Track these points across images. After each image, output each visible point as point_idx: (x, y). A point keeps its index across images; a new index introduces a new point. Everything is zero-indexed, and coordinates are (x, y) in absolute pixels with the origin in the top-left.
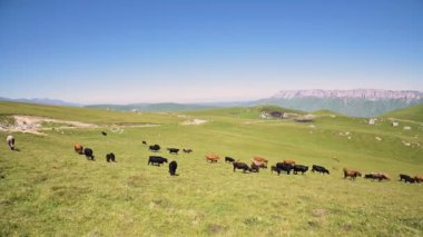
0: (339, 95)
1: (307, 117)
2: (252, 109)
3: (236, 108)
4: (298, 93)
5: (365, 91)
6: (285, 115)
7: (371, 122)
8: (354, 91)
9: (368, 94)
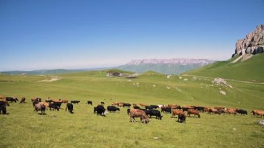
0: (165, 62)
1: (134, 75)
2: (103, 71)
3: (92, 72)
4: (142, 62)
5: (180, 59)
6: (121, 75)
7: (168, 77)
8: (174, 60)
9: (182, 62)
